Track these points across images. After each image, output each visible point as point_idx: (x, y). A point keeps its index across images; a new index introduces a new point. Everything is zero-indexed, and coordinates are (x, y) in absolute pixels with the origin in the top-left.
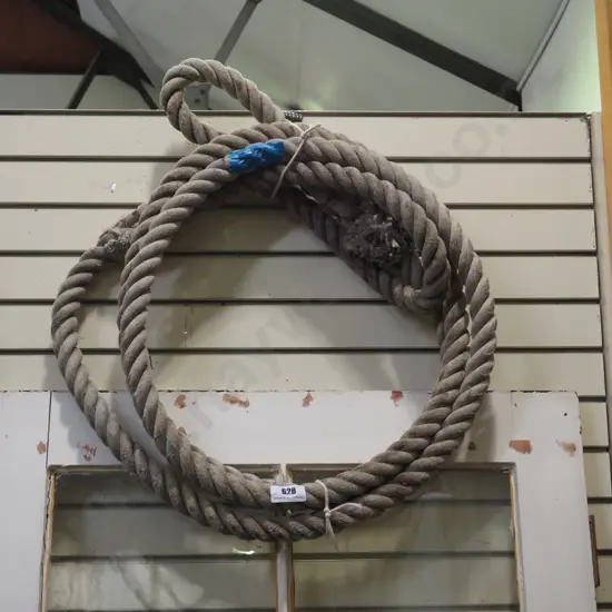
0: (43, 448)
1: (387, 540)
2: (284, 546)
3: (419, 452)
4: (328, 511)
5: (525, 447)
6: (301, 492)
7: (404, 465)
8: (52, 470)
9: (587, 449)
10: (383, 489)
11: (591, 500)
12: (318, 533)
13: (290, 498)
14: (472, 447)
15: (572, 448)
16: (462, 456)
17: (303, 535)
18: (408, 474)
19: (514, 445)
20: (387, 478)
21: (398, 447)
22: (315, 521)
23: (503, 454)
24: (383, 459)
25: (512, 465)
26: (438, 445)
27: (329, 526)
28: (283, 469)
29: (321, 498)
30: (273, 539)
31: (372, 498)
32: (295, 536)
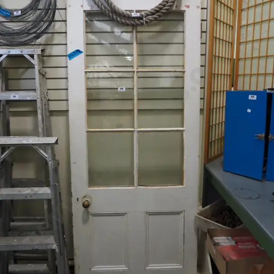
0: (82, 6)
1: (157, 29)
2: (135, 28)
3: (164, 6)
4: (144, 19)
5: (188, 7)
6: (138, 15)
7: (161, 9)
8: (84, 11)
9: (202, 9)
10: (157, 14)
11: (202, 20)
12: (142, 24)
13: (136, 16)
14: (176, 6)
15: (198, 7)
16: (174, 8)
17: (139, 24)
18: (162, 11)
19: (186, 6)
20: (157, 12)
21: (160, 4)
22: (141, 21)
23: (183, 8)
24: (157, 7)
25: (185, 11)
26: (169, 4)
27: (145, 22)
28: (135, 11)
29: (143, 16)
30: (133, 26)
31: (154, 16)
32: (137, 25)
